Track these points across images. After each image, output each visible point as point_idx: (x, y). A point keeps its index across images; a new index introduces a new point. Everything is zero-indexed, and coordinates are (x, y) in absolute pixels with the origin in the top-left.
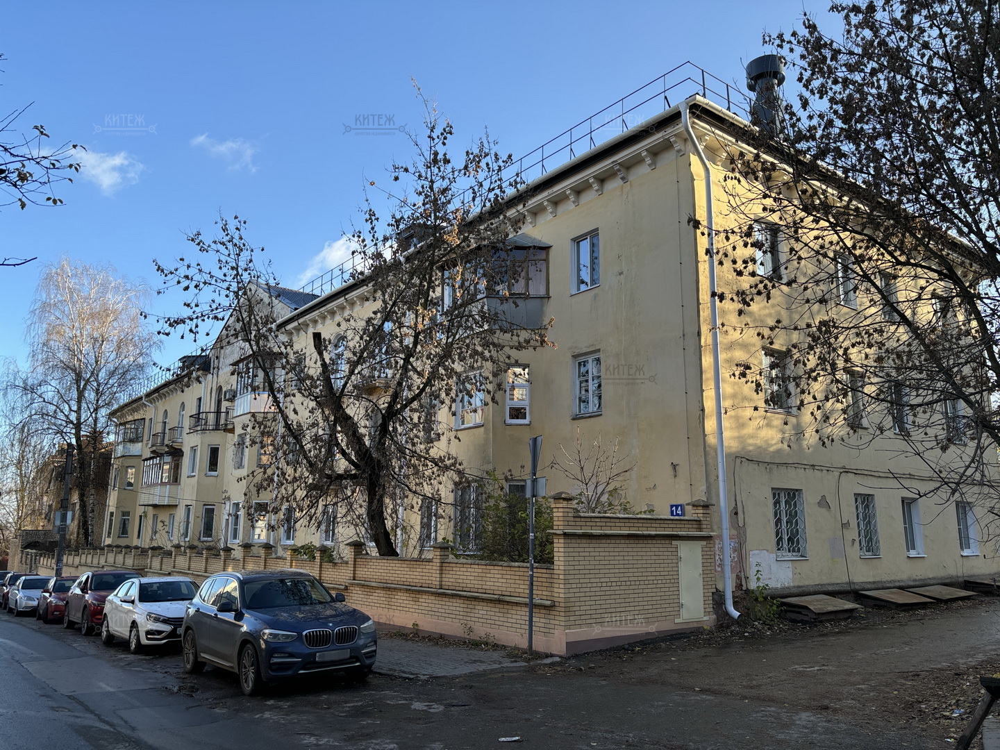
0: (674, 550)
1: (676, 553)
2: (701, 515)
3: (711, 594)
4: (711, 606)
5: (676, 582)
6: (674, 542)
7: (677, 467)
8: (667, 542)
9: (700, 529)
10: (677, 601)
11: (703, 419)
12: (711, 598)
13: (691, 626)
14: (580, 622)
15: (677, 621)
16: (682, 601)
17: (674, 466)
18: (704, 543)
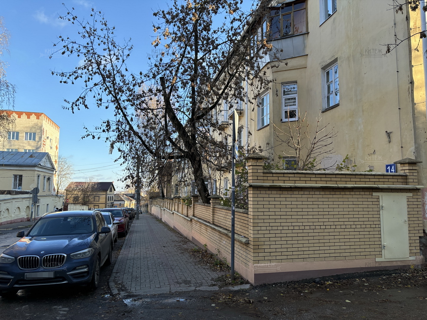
0: (376, 200)
1: (377, 203)
2: (408, 171)
3: (418, 238)
4: (419, 248)
5: (377, 227)
6: (375, 194)
7: (391, 135)
8: (368, 193)
9: (407, 183)
10: (379, 243)
11: (412, 90)
12: (418, 241)
13: (395, 264)
14: (270, 258)
15: (378, 260)
16: (384, 243)
17: (389, 134)
18: (410, 194)
